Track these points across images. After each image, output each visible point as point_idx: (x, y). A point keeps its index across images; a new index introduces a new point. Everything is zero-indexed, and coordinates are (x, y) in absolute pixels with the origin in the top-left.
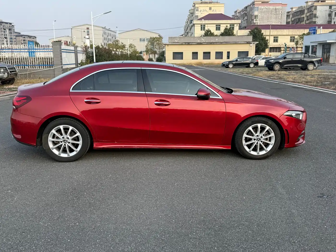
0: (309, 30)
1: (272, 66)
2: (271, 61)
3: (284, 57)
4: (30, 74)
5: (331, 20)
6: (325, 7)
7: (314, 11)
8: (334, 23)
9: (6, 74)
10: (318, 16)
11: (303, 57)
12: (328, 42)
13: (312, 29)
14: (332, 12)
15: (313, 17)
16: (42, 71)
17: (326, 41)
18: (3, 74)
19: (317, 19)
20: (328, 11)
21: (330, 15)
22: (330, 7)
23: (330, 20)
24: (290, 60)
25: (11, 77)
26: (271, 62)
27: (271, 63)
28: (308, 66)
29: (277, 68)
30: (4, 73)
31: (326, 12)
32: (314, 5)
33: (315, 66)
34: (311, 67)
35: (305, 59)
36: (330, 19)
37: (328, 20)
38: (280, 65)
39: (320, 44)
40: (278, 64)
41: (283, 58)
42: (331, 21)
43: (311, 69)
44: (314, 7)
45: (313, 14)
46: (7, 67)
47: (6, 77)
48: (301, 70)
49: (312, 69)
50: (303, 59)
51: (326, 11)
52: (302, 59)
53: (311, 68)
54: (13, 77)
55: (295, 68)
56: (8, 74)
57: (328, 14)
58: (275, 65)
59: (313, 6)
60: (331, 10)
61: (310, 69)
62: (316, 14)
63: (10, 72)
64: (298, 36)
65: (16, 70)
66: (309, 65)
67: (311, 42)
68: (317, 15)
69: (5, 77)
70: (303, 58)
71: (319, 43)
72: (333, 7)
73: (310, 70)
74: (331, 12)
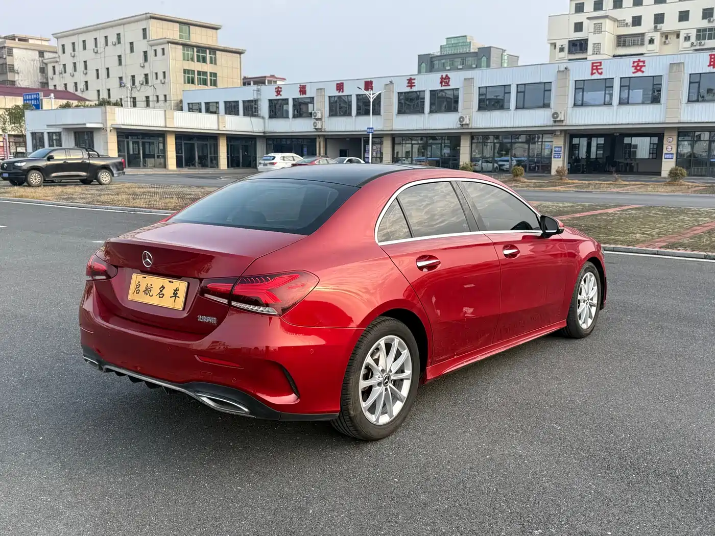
0: (22, 98)
1: (24, 177)
2: (19, 164)
3: (48, 156)
5: (47, 80)
6: (30, 52)
7: (7, 57)
8: (55, 89)
10: (17, 70)
11: (87, 157)
12: (88, 125)
13: (30, 96)
14: (46, 64)
15: (8, 70)
17: (85, 124)
19: (16, 75)
20: (38, 62)
21: (43, 70)
22: (41, 54)
23: (45, 81)
24: (62, 162)
26: (18, 166)
27: (20, 170)
28: (99, 175)
29: (35, 179)
31: (34, 64)
32: (6, 45)
33: (113, 175)
34: (104, 177)
35: (91, 162)
36: (45, 78)
37: (40, 81)
38: (41, 174)
39: (68, 130)
40: (38, 172)
41: (46, 158)
42: (47, 84)
43: (106, 182)
44: (6, 50)
45: (6, 64)
48: (81, 183)
49: (108, 181)
50: (87, 161)
51: (33, 61)
52: (85, 161)
53: (106, 179)
55: (63, 181)
57: (39, 69)
58: (30, 174)
59: (5, 47)
60: (45, 61)
61: (104, 182)
62: (13, 65)
64: (5, 111)
66: (101, 174)
67: (47, 125)
68: (16, 68)
70: (86, 159)
71: (64, 128)
72: (47, 55)
73: (104, 184)
74: (44, 65)
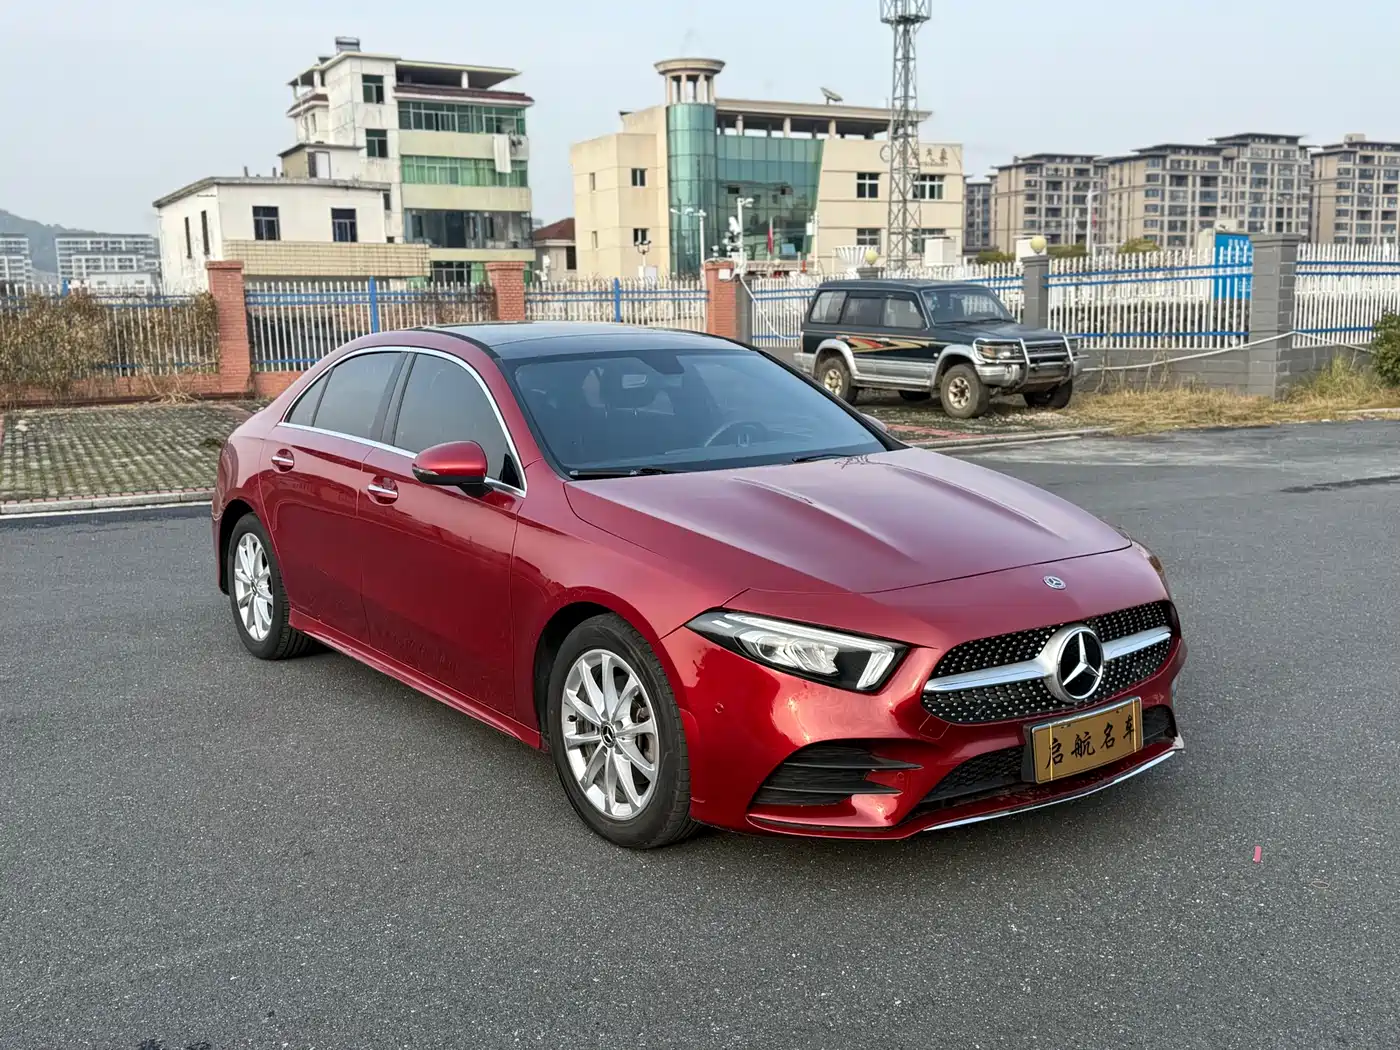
4: (1157, 370)
9: (1015, 367)
16: (1205, 357)
18: (1002, 368)
25: (1033, 382)
30: (1008, 365)
46: (1025, 340)
47: (1013, 378)
54: (1055, 380)
56: (1021, 368)
63: (1033, 360)
65: (1067, 356)
69: (1008, 381)
